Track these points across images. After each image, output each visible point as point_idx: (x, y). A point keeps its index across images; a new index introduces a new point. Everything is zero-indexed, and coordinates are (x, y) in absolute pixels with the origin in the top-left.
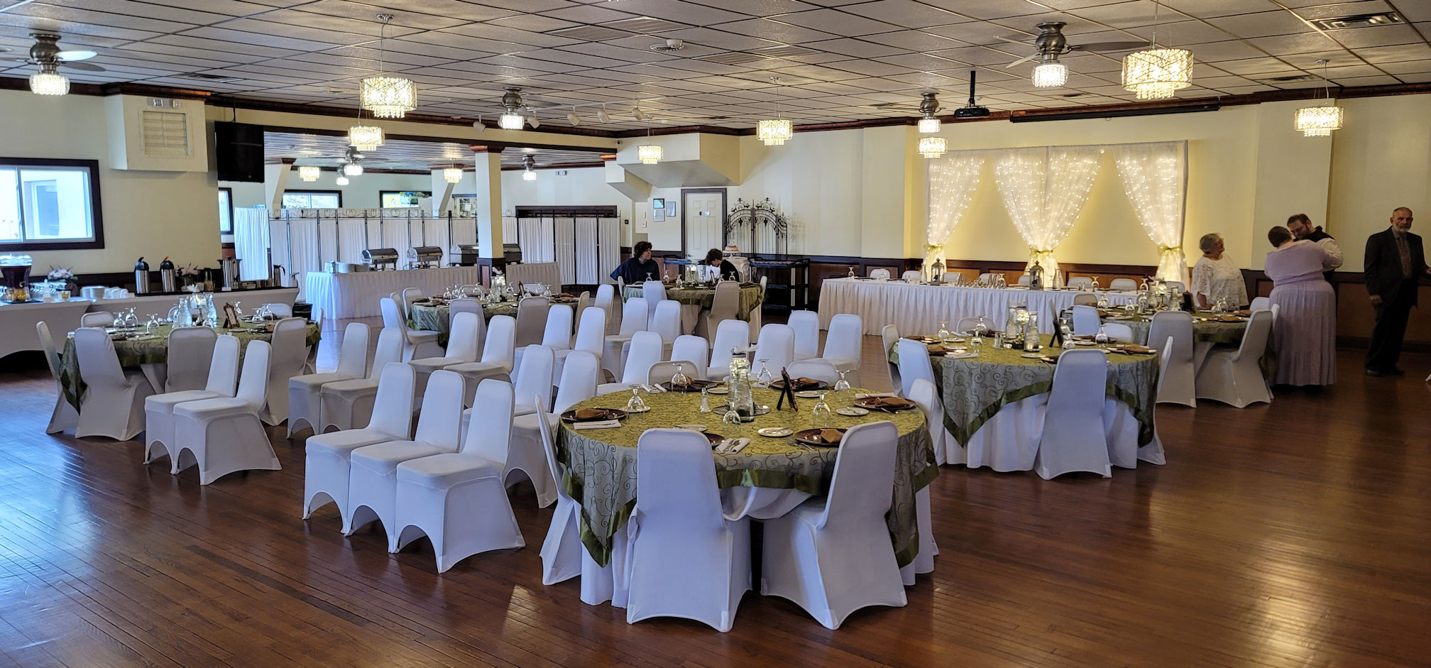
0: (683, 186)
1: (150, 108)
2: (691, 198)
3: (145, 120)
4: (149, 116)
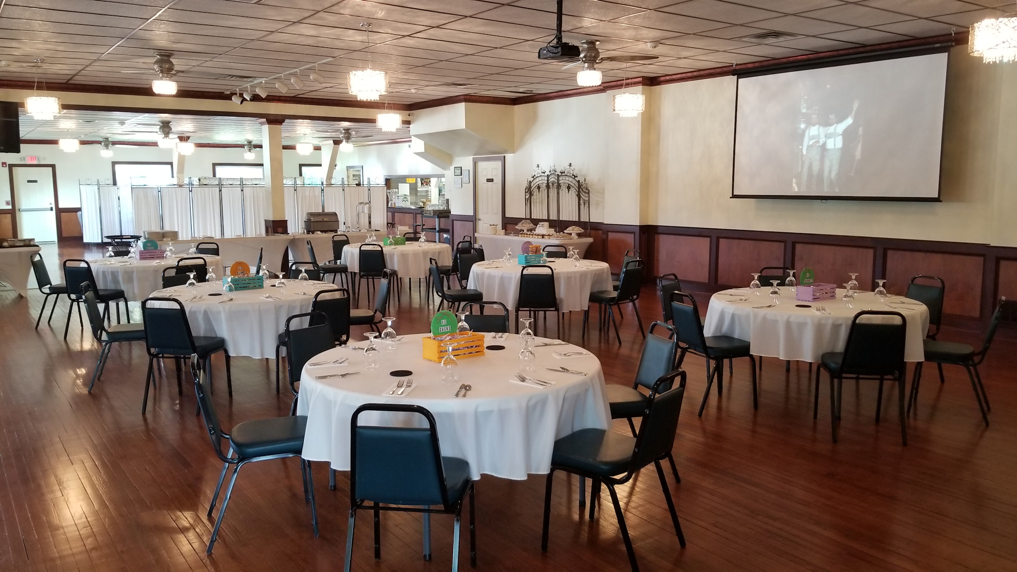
0: (474, 155)
2: (482, 165)
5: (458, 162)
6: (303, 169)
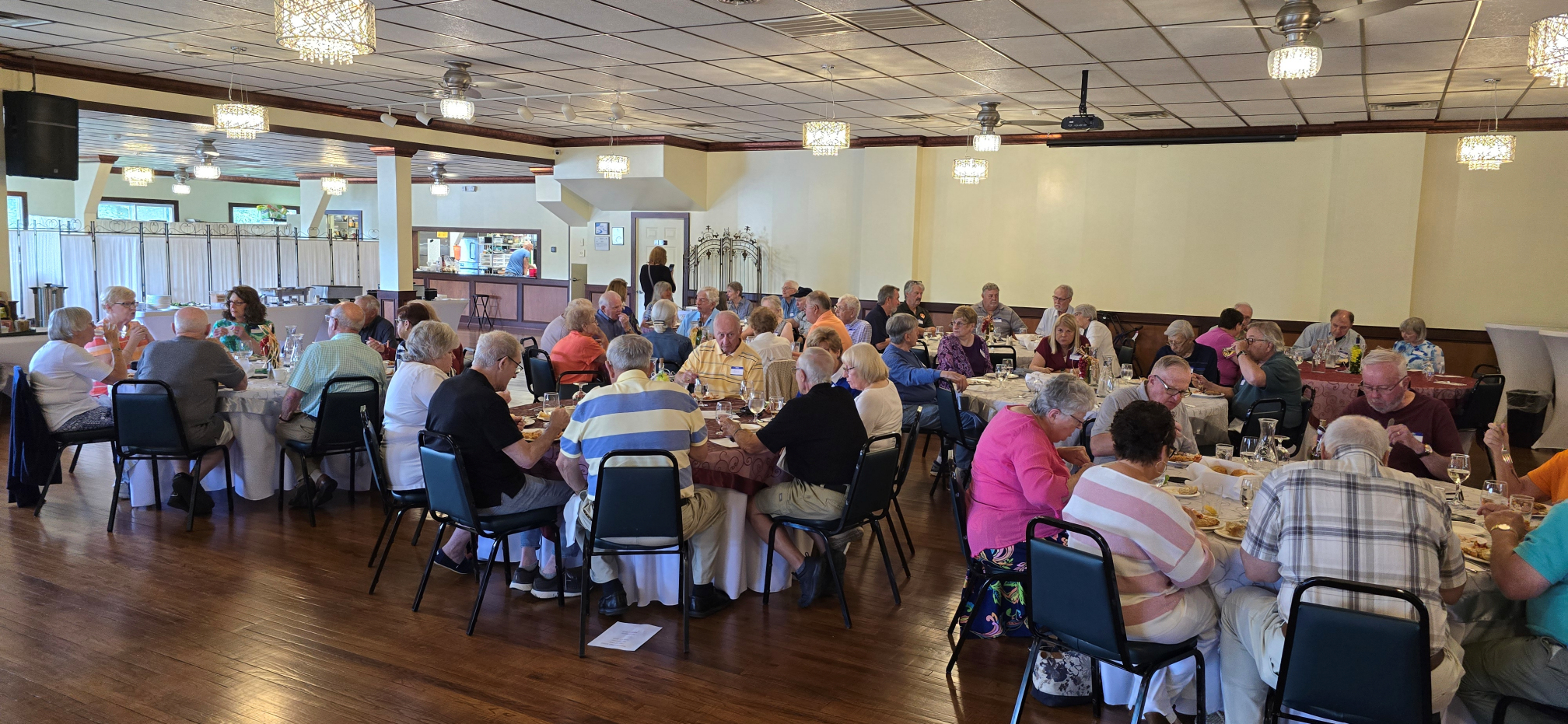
0: (634, 209)
2: (643, 223)
5: (602, 216)
6: (235, 210)
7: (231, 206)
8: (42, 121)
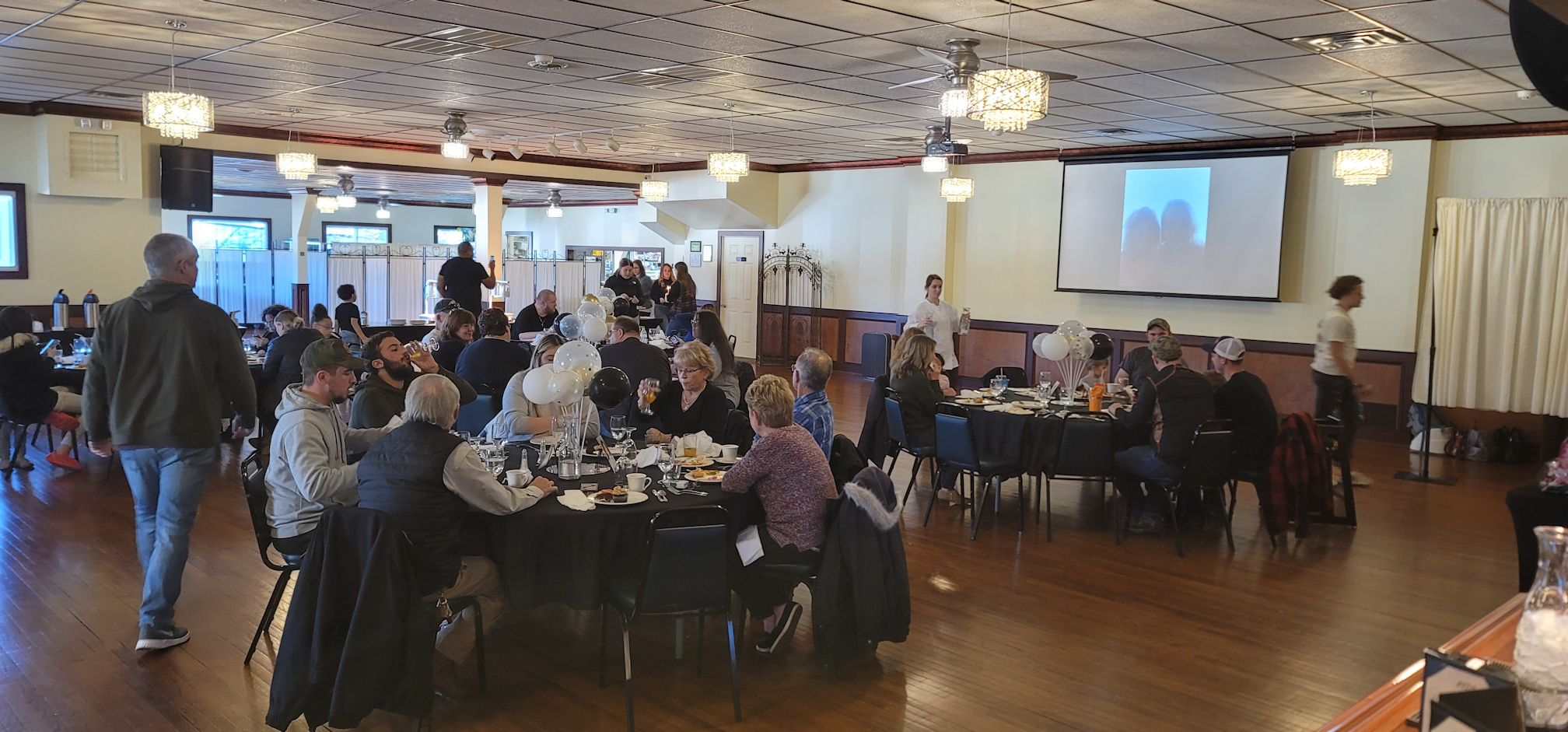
0: (721, 228)
1: (77, 129)
2: (729, 241)
3: (71, 142)
4: (77, 138)
5: (695, 235)
6: (440, 232)
7: (436, 228)
8: (187, 167)
